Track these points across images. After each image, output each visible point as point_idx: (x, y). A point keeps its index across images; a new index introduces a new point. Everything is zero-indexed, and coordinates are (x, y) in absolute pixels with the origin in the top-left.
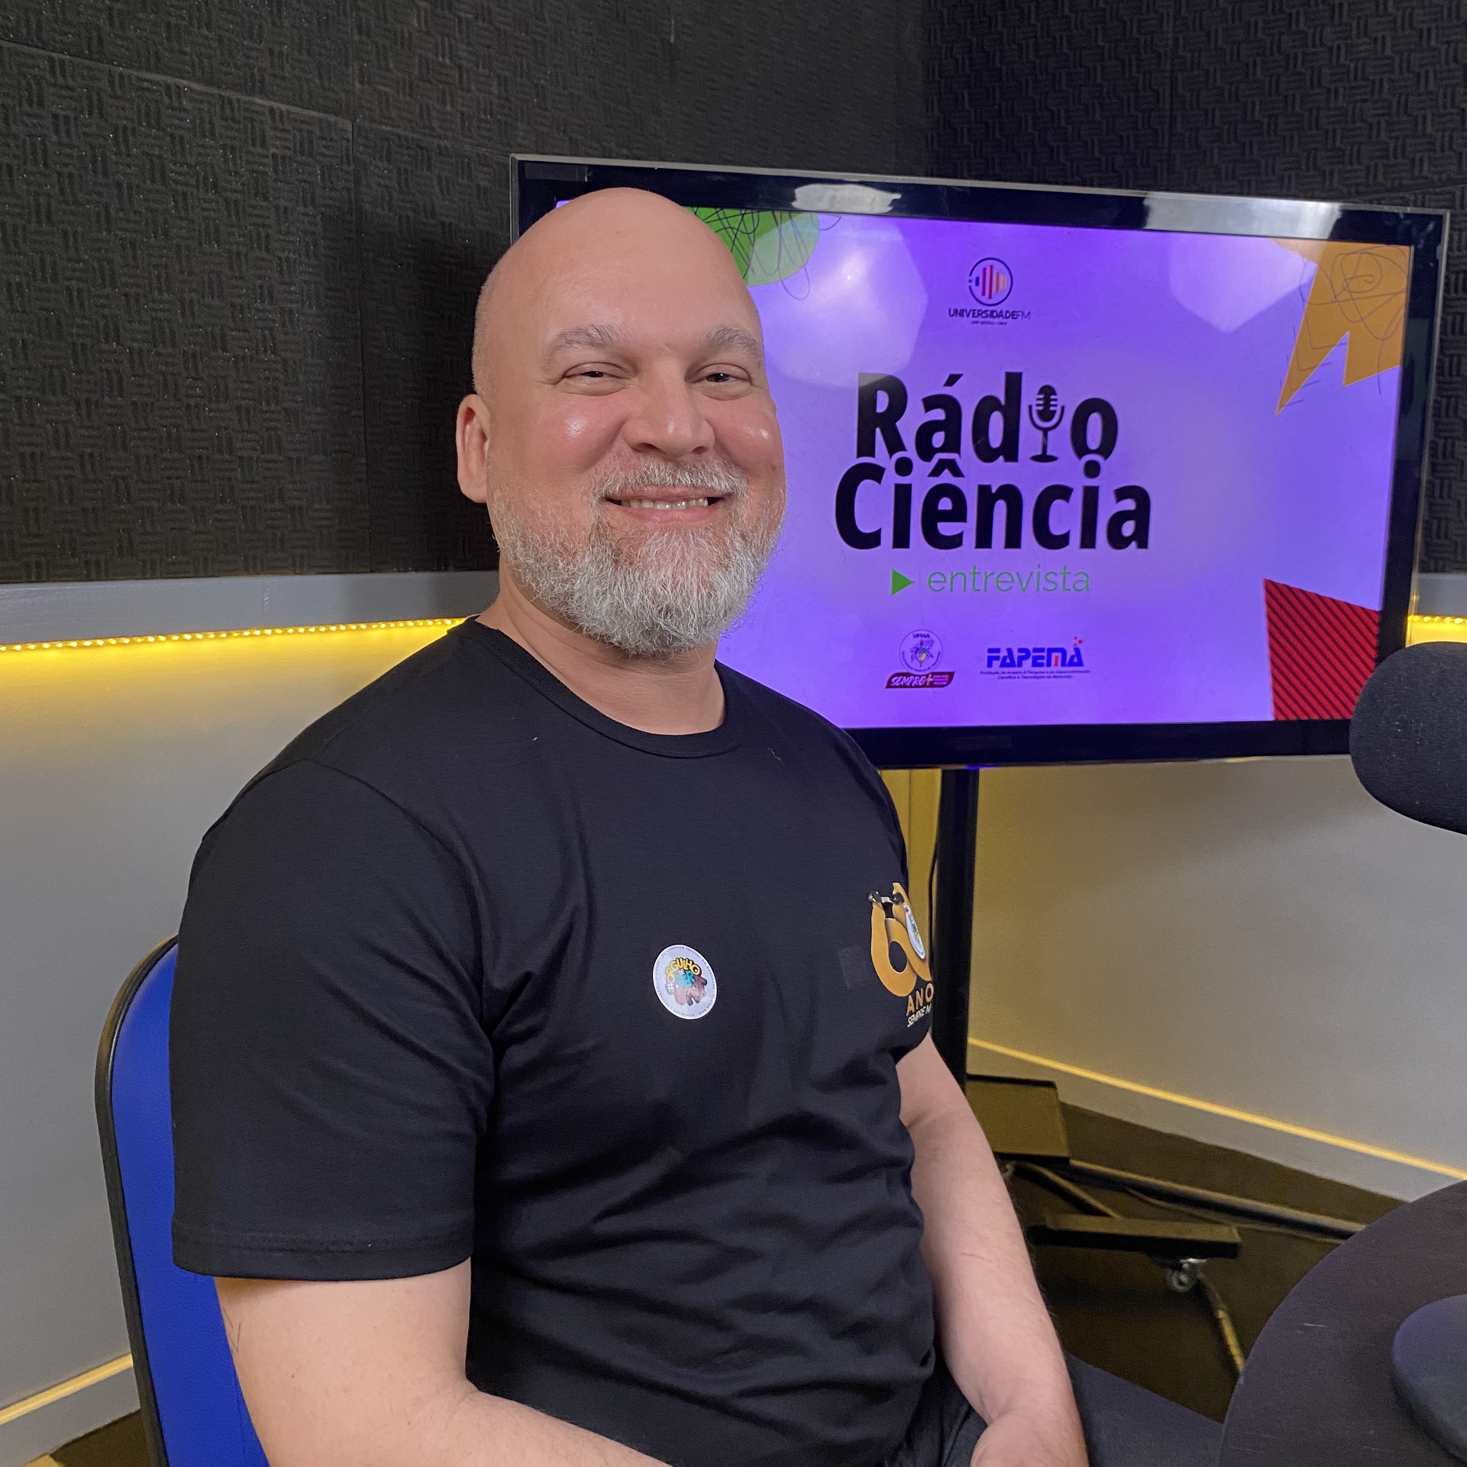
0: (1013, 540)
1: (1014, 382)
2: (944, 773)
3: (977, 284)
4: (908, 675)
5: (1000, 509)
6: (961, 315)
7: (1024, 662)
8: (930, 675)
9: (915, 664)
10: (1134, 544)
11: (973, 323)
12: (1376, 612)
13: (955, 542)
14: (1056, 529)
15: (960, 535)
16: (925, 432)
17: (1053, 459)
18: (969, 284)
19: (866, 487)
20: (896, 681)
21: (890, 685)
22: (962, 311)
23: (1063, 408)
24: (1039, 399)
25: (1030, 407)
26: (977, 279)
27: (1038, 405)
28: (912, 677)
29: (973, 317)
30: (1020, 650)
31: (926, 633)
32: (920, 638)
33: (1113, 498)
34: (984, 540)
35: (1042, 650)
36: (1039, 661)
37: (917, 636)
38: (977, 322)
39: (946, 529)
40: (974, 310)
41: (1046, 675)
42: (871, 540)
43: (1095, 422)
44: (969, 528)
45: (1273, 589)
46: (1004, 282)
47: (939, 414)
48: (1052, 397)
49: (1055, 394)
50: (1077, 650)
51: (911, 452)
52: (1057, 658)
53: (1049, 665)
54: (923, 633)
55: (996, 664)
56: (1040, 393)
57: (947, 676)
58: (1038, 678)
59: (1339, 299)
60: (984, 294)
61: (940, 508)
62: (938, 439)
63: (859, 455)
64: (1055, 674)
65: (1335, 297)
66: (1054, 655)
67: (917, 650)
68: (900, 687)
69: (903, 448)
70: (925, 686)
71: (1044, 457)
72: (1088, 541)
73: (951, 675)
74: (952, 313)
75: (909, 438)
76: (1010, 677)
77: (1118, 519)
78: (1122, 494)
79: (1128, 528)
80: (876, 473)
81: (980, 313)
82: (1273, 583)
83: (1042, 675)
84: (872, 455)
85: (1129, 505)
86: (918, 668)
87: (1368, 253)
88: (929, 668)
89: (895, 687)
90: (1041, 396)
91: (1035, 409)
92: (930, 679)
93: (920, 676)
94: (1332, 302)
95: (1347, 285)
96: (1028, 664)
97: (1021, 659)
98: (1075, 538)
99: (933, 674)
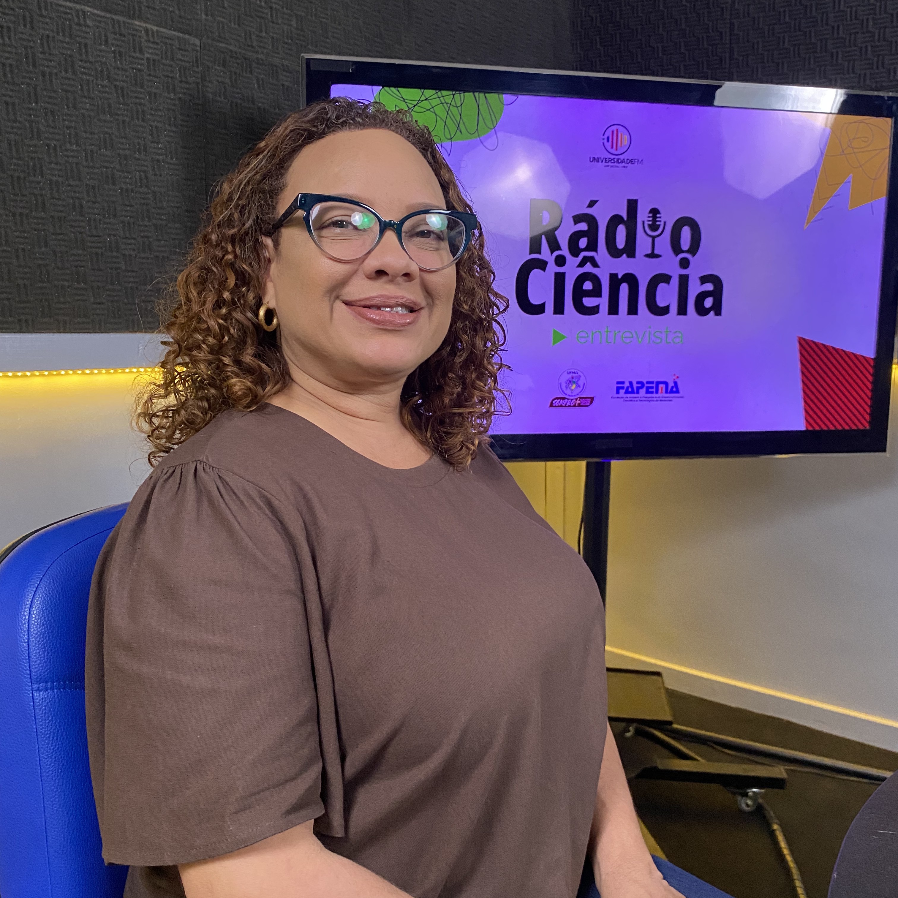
0: (633, 310)
1: (632, 205)
2: (588, 464)
3: (608, 141)
4: (564, 399)
5: (624, 289)
6: (598, 161)
7: (641, 391)
8: (578, 399)
9: (568, 392)
10: (712, 313)
11: (605, 166)
12: (872, 359)
13: (595, 310)
14: (661, 303)
15: (598, 306)
16: (575, 238)
17: (658, 256)
18: (603, 141)
19: (535, 274)
20: (556, 402)
21: (552, 405)
22: (599, 158)
23: (665, 223)
24: (649, 217)
25: (644, 222)
26: (608, 138)
27: (649, 221)
28: (566, 400)
29: (606, 162)
30: (638, 383)
31: (576, 371)
32: (571, 374)
33: (699, 282)
34: (613, 310)
35: (652, 383)
36: (650, 390)
37: (570, 373)
38: (608, 166)
39: (588, 302)
40: (606, 158)
41: (655, 399)
42: (539, 309)
43: (686, 232)
44: (604, 302)
45: (803, 343)
46: (625, 140)
47: (583, 226)
48: (658, 215)
49: (659, 213)
50: (675, 383)
51: (565, 251)
52: (662, 388)
53: (657, 392)
54: (573, 371)
55: (622, 391)
56: (650, 212)
57: (590, 400)
58: (650, 401)
59: (845, 152)
60: (612, 147)
61: (585, 288)
62: (583, 243)
63: (531, 253)
64: (661, 399)
65: (843, 152)
66: (661, 386)
67: (570, 382)
68: (558, 406)
69: (559, 248)
70: (575, 406)
71: (653, 255)
72: (682, 310)
73: (592, 399)
74: (591, 160)
75: (564, 242)
76: (631, 400)
77: (701, 297)
78: (704, 280)
79: (708, 302)
80: (542, 265)
81: (610, 160)
82: (804, 339)
83: (652, 399)
84: (540, 253)
85: (709, 287)
86: (571, 394)
87: (864, 123)
88: (578, 394)
89: (556, 406)
90: (651, 215)
91: (646, 223)
92: (578, 402)
93: (572, 400)
94: (841, 155)
95: (851, 144)
96: (643, 391)
97: (638, 388)
98: (674, 309)
99: (580, 398)
